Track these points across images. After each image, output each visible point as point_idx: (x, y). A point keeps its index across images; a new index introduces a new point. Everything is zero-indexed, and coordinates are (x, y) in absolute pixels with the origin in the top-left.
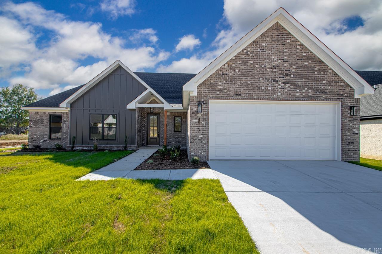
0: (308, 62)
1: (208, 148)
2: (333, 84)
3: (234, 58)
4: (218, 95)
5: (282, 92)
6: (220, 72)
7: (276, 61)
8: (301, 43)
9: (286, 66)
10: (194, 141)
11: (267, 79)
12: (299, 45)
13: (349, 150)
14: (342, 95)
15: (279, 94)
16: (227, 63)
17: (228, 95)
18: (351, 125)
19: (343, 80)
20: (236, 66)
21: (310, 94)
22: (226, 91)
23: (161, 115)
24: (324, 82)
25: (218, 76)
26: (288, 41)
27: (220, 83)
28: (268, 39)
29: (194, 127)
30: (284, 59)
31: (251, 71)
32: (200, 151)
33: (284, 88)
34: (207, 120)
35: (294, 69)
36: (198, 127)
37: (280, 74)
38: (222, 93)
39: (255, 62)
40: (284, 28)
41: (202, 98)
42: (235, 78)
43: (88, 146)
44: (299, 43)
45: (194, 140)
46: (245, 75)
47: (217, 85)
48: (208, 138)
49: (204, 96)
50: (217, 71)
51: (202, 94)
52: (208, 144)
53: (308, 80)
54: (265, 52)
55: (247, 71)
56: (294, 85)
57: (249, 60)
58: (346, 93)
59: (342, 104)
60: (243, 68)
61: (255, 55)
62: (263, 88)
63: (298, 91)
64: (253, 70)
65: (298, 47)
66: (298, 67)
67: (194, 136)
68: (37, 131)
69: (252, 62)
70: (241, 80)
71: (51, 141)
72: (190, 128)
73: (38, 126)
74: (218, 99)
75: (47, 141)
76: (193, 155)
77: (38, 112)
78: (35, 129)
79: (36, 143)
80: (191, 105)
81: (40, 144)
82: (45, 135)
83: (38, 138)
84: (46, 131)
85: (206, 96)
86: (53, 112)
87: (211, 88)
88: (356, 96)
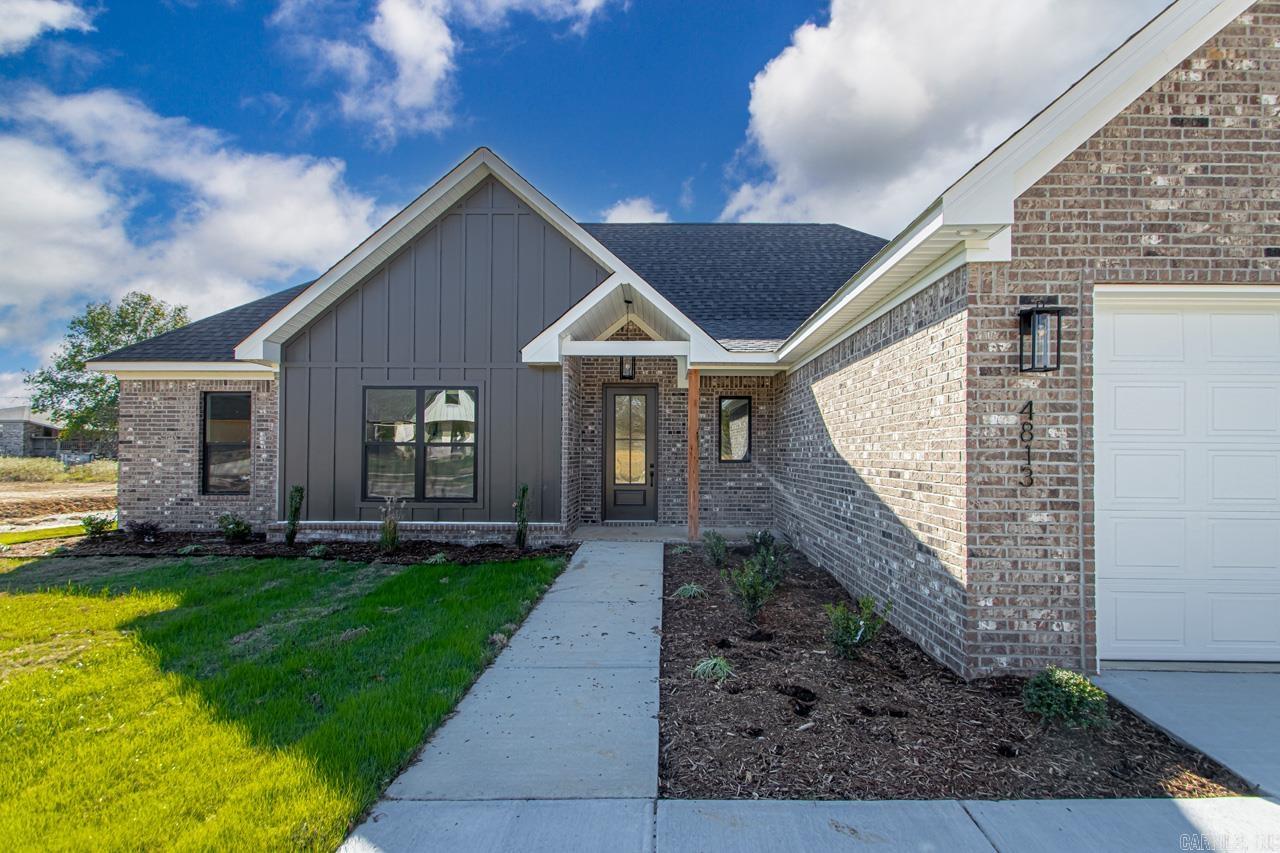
1: (1091, 592)
3: (1247, 20)
4: (1149, 253)
6: (1157, 108)
10: (998, 549)
16: (1200, 53)
17: (1213, 253)
20: (1263, 71)
22: (1200, 228)
23: (661, 389)
25: (1151, 134)
29: (994, 457)
32: (1037, 614)
34: (1077, 414)
36: (1018, 456)
38: (1177, 241)
41: (1042, 276)
42: (1257, 147)
43: (356, 526)
45: (997, 540)
47: (1138, 188)
48: (1089, 531)
49: (1059, 263)
50: (1143, 105)
51: (1043, 252)
52: (1091, 567)
67: (997, 517)
68: (153, 460)
71: (209, 500)
72: (964, 462)
73: (156, 437)
74: (1151, 281)
75: (192, 500)
76: (989, 637)
77: (153, 381)
78: (143, 450)
79: (147, 508)
80: (971, 324)
81: (166, 513)
82: (183, 479)
83: (154, 491)
84: (189, 461)
85: (1070, 264)
86: (217, 381)
87: (1101, 211)
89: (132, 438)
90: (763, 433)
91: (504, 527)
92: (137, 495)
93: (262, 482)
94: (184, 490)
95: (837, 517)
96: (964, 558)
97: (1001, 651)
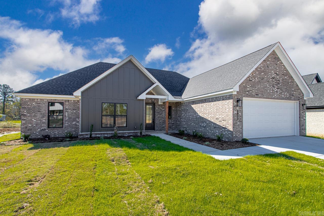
0: (286, 76)
1: (243, 131)
2: (296, 91)
3: (255, 70)
4: (247, 94)
5: (276, 94)
6: (248, 78)
7: (273, 74)
8: (284, 64)
9: (278, 78)
11: (270, 85)
12: (283, 66)
13: (302, 129)
14: (299, 97)
15: (276, 95)
16: (251, 73)
17: (252, 95)
18: (303, 114)
19: (300, 89)
20: (256, 75)
21: (288, 96)
22: (251, 92)
23: (156, 104)
24: (293, 89)
25: (247, 81)
26: (278, 62)
27: (248, 86)
28: (270, 60)
30: (277, 74)
31: (263, 80)
32: (238, 134)
33: (277, 92)
34: (242, 111)
35: (281, 80)
36: (236, 116)
37: (275, 83)
38: (249, 93)
39: (265, 74)
40: (277, 54)
41: (239, 96)
42: (255, 83)
43: (101, 133)
44: (283, 65)
45: (235, 126)
46: (260, 82)
47: (246, 87)
48: (243, 124)
51: (239, 93)
52: (243, 128)
53: (287, 87)
54: (269, 68)
55: (261, 79)
56: (282, 90)
57: (262, 72)
58: (301, 96)
59: (299, 103)
60: (259, 77)
61: (265, 69)
62: (269, 91)
63: (283, 94)
64: (264, 79)
65: (283, 67)
66: (283, 79)
67: (235, 123)
68: (33, 119)
69: (263, 74)
70: (258, 85)
71: (51, 129)
72: (232, 117)
73: (34, 114)
74: (247, 97)
75: (45, 130)
77: (33, 99)
78: (30, 117)
79: (31, 132)
80: (233, 101)
81: (37, 133)
82: (43, 124)
83: (33, 128)
84: (44, 120)
85: (241, 95)
86: (53, 99)
87: (243, 89)
88: (305, 99)
89: (26, 114)
90: (174, 113)
91: (133, 132)
92: (27, 129)
93: (67, 125)
94: (43, 127)
96: (232, 128)
97: (235, 138)
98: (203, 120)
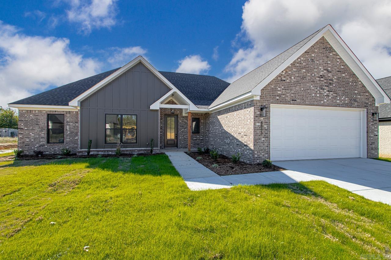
0: (345, 74)
1: (270, 150)
2: (362, 94)
3: (290, 66)
4: (277, 100)
5: (327, 99)
6: (279, 78)
7: (322, 71)
8: (340, 57)
9: (329, 77)
10: (258, 144)
11: (316, 87)
12: (338, 59)
13: (372, 149)
14: (367, 103)
15: (325, 101)
16: (284, 70)
17: (285, 100)
18: (373, 128)
19: (368, 91)
20: (292, 73)
21: (346, 102)
22: (284, 96)
23: (179, 116)
24: (356, 92)
25: (278, 82)
26: (331, 54)
27: (279, 89)
28: (316, 51)
29: (257, 130)
30: (328, 70)
31: (304, 79)
32: (263, 154)
33: (328, 96)
34: (268, 123)
35: (335, 79)
36: (260, 130)
37: (325, 83)
38: (281, 98)
39: (307, 71)
40: (328, 43)
41: (264, 102)
42: (291, 85)
43: (104, 150)
44: (338, 57)
46: (299, 82)
47: (276, 90)
48: (270, 141)
49: (266, 100)
50: (277, 77)
51: (264, 99)
52: (270, 146)
53: (345, 89)
54: (314, 62)
55: (301, 79)
56: (336, 93)
57: (302, 69)
58: (370, 102)
59: (367, 111)
60: (298, 76)
61: (307, 64)
62: (313, 95)
63: (338, 98)
64: (305, 77)
65: (338, 60)
66: (338, 78)
67: (258, 139)
68: (30, 134)
69: (304, 71)
70: (296, 87)
71: (51, 145)
72: (253, 131)
73: (32, 127)
74: (278, 104)
75: (44, 145)
76: (256, 158)
77: (30, 110)
78: (27, 131)
79: (28, 148)
80: (254, 109)
81: (35, 149)
82: (42, 139)
83: (31, 143)
84: (43, 134)
85: (267, 101)
86: (53, 111)
87: (271, 93)
88: (376, 105)
89: (23, 127)
90: (202, 127)
91: (144, 149)
92: (25, 144)
93: (68, 140)
94: (42, 142)
95: (226, 143)
96: (253, 146)
97: (258, 160)
98: (227, 135)
